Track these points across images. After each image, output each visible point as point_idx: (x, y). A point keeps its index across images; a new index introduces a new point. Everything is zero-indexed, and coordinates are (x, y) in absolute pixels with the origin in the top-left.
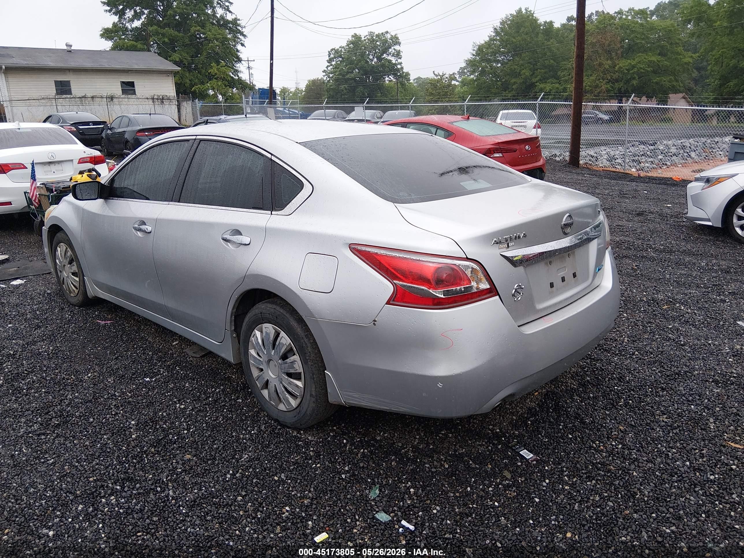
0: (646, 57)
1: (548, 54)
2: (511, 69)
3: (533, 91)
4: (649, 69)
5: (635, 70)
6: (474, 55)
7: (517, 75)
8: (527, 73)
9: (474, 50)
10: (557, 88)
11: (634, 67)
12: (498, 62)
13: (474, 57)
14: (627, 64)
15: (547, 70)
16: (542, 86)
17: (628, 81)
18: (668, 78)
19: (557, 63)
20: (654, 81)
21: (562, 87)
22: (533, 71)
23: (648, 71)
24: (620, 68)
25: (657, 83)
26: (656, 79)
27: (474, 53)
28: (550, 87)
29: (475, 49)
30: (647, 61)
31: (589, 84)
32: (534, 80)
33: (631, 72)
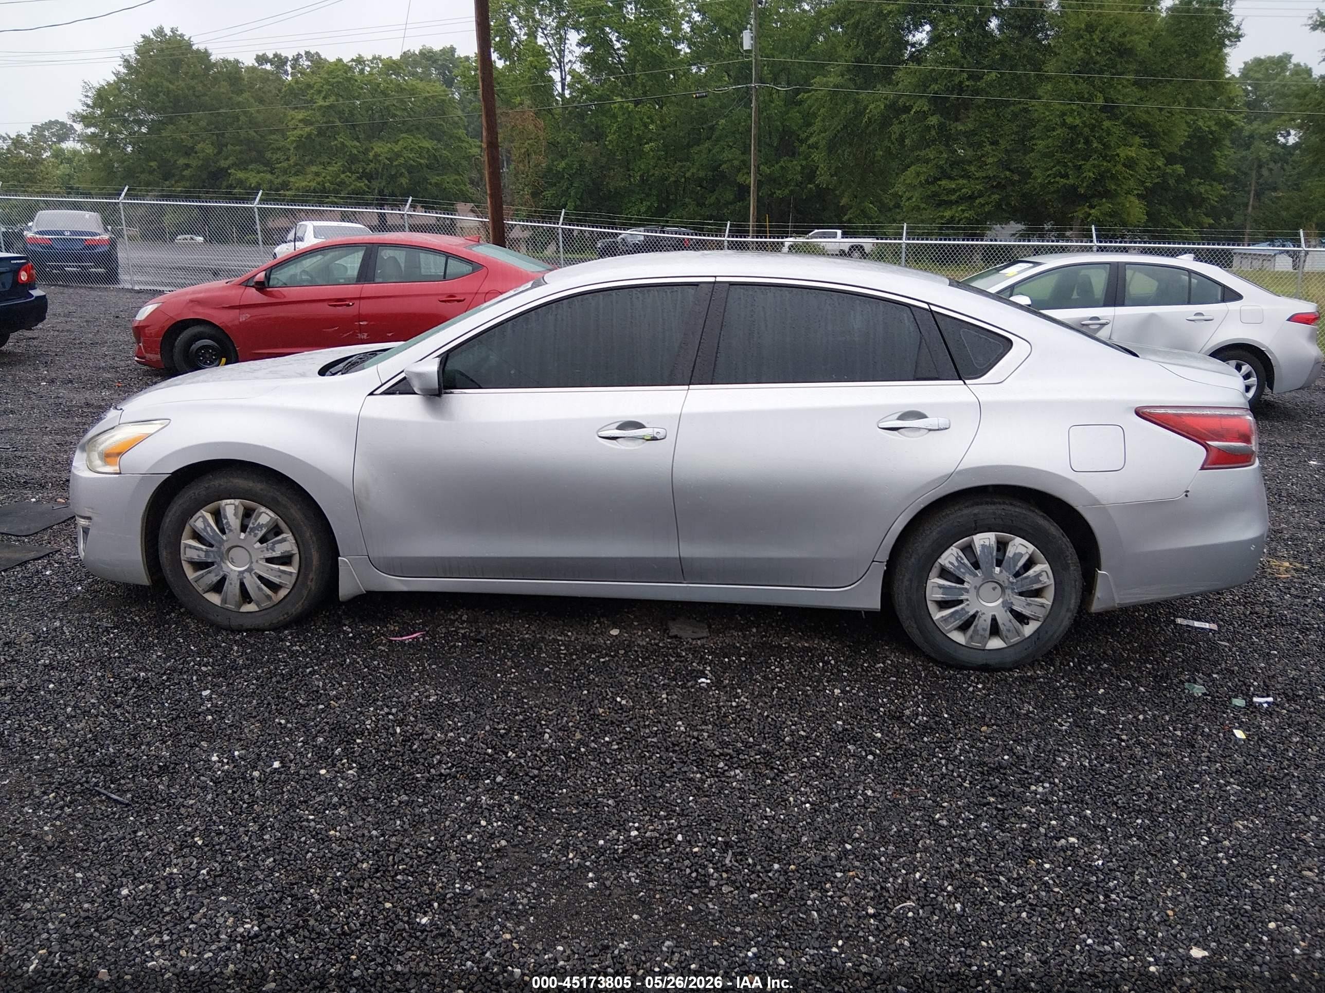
0: (415, 141)
1: (242, 118)
2: (173, 140)
3: (225, 184)
4: (422, 161)
5: (402, 160)
6: (88, 106)
7: (189, 152)
8: (206, 148)
9: (87, 96)
10: (271, 182)
11: (398, 155)
12: (140, 123)
13: (90, 110)
14: (386, 149)
15: (244, 147)
16: (241, 175)
17: (393, 178)
18: (452, 178)
19: (262, 137)
20: (433, 181)
21: (279, 180)
22: (220, 147)
23: (421, 164)
24: (377, 155)
25: (437, 185)
26: (435, 179)
27: (90, 102)
28: (257, 179)
29: (89, 94)
30: (416, 147)
31: (328, 178)
32: (223, 164)
33: (395, 163)
